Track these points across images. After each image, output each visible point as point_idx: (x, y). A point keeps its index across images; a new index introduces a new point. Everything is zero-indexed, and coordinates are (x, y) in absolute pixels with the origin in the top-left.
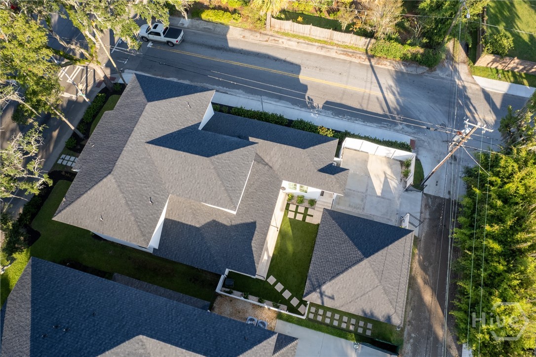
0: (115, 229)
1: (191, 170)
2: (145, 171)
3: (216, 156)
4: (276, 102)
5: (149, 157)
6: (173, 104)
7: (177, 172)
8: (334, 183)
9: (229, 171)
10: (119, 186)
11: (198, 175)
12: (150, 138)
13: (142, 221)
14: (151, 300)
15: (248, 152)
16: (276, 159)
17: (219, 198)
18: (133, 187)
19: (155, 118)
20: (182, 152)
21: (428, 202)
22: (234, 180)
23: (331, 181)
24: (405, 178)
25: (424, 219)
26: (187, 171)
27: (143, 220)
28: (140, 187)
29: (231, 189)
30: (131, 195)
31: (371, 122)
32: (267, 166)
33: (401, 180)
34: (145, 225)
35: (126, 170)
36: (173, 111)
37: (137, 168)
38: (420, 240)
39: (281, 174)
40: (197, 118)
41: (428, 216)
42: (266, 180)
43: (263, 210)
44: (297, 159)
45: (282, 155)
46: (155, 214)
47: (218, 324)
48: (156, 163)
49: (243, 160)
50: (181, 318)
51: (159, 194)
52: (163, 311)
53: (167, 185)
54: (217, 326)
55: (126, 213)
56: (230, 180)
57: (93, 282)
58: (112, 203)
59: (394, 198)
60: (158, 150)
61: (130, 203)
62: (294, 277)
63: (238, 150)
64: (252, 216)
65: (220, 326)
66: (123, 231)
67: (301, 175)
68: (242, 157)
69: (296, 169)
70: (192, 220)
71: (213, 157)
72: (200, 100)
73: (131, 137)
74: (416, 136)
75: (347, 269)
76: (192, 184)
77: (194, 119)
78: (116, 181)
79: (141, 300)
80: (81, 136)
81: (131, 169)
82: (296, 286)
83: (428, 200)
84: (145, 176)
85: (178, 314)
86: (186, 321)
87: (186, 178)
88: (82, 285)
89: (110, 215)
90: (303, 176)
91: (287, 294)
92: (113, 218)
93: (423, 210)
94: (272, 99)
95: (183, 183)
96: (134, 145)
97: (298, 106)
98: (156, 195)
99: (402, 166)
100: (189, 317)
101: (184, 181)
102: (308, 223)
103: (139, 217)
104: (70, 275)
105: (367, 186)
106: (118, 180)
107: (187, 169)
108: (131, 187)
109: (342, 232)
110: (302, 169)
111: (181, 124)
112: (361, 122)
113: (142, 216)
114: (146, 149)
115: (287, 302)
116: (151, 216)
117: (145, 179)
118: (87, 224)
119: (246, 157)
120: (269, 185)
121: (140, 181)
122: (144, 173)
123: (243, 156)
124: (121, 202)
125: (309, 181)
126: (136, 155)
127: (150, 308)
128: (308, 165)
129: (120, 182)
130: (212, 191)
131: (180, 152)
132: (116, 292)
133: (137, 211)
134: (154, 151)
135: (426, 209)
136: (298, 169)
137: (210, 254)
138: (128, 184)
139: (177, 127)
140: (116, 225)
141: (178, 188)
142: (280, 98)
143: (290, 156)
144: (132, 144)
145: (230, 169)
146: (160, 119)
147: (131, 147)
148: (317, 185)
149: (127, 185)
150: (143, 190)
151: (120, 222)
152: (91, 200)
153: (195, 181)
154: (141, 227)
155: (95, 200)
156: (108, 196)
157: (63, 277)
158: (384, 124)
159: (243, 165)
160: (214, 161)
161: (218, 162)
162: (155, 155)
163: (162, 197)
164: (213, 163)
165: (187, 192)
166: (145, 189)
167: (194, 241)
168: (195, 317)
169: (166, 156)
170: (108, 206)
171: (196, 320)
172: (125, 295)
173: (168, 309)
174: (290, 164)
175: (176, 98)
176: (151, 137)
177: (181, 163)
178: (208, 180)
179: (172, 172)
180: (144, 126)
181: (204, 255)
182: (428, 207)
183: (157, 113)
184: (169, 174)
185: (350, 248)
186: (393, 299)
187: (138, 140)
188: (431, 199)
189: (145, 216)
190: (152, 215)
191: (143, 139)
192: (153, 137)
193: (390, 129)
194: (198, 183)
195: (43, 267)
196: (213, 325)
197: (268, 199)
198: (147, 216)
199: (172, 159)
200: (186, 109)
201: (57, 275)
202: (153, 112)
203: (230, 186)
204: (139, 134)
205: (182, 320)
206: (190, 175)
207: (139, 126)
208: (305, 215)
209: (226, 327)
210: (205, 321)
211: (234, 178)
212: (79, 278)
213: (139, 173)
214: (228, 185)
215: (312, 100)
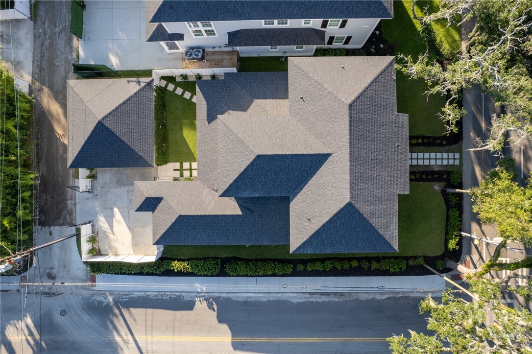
0: (326, 63)
1: (273, 140)
2: (320, 124)
3: (251, 160)
4: (250, 297)
5: (322, 141)
6: (324, 212)
7: (287, 135)
8: (145, 189)
9: (235, 152)
10: (336, 97)
11: (264, 136)
12: (330, 161)
13: (302, 76)
14: (264, 14)
15: (225, 182)
16: (207, 199)
17: (237, 122)
18: (323, 103)
19: (336, 187)
20: (288, 153)
21: (70, 218)
22: (228, 145)
23: (148, 191)
24: (94, 236)
25: (71, 199)
26: (276, 138)
27: (302, 78)
28: (317, 106)
29: (228, 134)
30: (321, 95)
31: (140, 297)
32: (216, 189)
33: (97, 234)
34: (298, 75)
35: (337, 116)
36: (322, 204)
37: (328, 123)
38: (73, 176)
39: (200, 186)
40: (296, 209)
41: (69, 202)
42: (213, 174)
43: (207, 142)
44: (186, 203)
45: (202, 204)
46: (295, 89)
47: (198, 12)
48: (313, 137)
49: (227, 170)
50: (231, 6)
51: (299, 109)
52: (249, 7)
53: (294, 121)
54: (199, 10)
55: (319, 77)
56: (232, 143)
57: (323, 12)
58: (337, 81)
59: (102, 211)
60: (314, 150)
61: (319, 87)
62: (177, 108)
63: (234, 179)
64: (214, 132)
65: (197, 12)
66: (318, 63)
67: (179, 189)
68: (229, 173)
69: (185, 194)
70: (265, 105)
71: (254, 158)
72: (301, 231)
73: (349, 152)
74: (91, 292)
75: (117, 109)
76: (269, 128)
77: (298, 206)
78: (340, 100)
79: (272, 10)
80: (450, 190)
81: (333, 119)
82: (173, 100)
83: (71, 220)
84: (318, 119)
85: (235, 9)
86: (225, 5)
87: (276, 132)
88: (330, 5)
89: (335, 72)
90: (177, 189)
91: (179, 91)
92: (331, 70)
93: (73, 207)
94: (255, 299)
95: (278, 126)
96: (341, 145)
97: (223, 298)
98: (301, 107)
99: (99, 250)
100: (225, 10)
101: (277, 128)
102: (177, 162)
103: (306, 79)
104: (347, 12)
105: (129, 218)
106: (339, 102)
107: (278, 140)
108: (325, 102)
109: (128, 143)
110: (179, 195)
111: (308, 193)
112: (150, 295)
113: (304, 81)
114: (329, 147)
115: (178, 85)
116: (297, 85)
117: (316, 117)
118: (357, 60)
119: (225, 174)
120: (208, 170)
121: (320, 112)
122: (320, 122)
123: (229, 175)
124: (328, 85)
125: (171, 186)
126: (335, 136)
127: (261, 6)
128: (174, 201)
129: (337, 101)
130: (245, 127)
131: (290, 153)
132: (298, 10)
133: (310, 83)
134: (319, 148)
135: (72, 209)
136: (184, 194)
137: (240, 84)
138: (329, 104)
139: (310, 188)
140: (326, 66)
141: (282, 122)
142: (246, 303)
143: (193, 205)
144: (343, 145)
145: (235, 154)
146: (330, 188)
147: (344, 142)
148: (162, 184)
149: (329, 102)
150: (314, 105)
151: (323, 69)
152: (360, 79)
153: (265, 131)
154: (300, 71)
155: (356, 80)
156: (344, 86)
157: (351, 7)
158: (126, 298)
159: (225, 165)
160: (251, 154)
161: (247, 155)
162: (317, 145)
163: (295, 108)
164: (251, 151)
165: (272, 120)
166: (312, 107)
167: (259, 90)
168: (220, 12)
169: (304, 147)
170: (341, 78)
171: (218, 10)
172: (288, 10)
173: (246, 11)
174: (192, 197)
175: (325, 222)
176: (330, 163)
177: (285, 143)
178: (253, 135)
179: (293, 133)
180: (342, 172)
181: (247, 82)
182: (70, 212)
183: (336, 193)
184: (296, 131)
185: (117, 128)
186: (76, 98)
187: (340, 153)
188: (68, 222)
189: (302, 82)
190: (296, 87)
191: (336, 156)
192: (328, 164)
193: (119, 294)
194: (262, 130)
195: (376, 11)
196: (202, 10)
197: (205, 155)
198: (300, 84)
199: (297, 145)
200: (310, 214)
201: (358, 8)
202: (340, 193)
203: (230, 137)
204: (342, 160)
205: (229, 5)
206: (273, 135)
207: (346, 168)
208: (181, 170)
209: (191, 13)
210: (210, 12)
211: (228, 147)
212: (337, 11)
213: (324, 119)
214: (231, 137)
215: (209, 308)
